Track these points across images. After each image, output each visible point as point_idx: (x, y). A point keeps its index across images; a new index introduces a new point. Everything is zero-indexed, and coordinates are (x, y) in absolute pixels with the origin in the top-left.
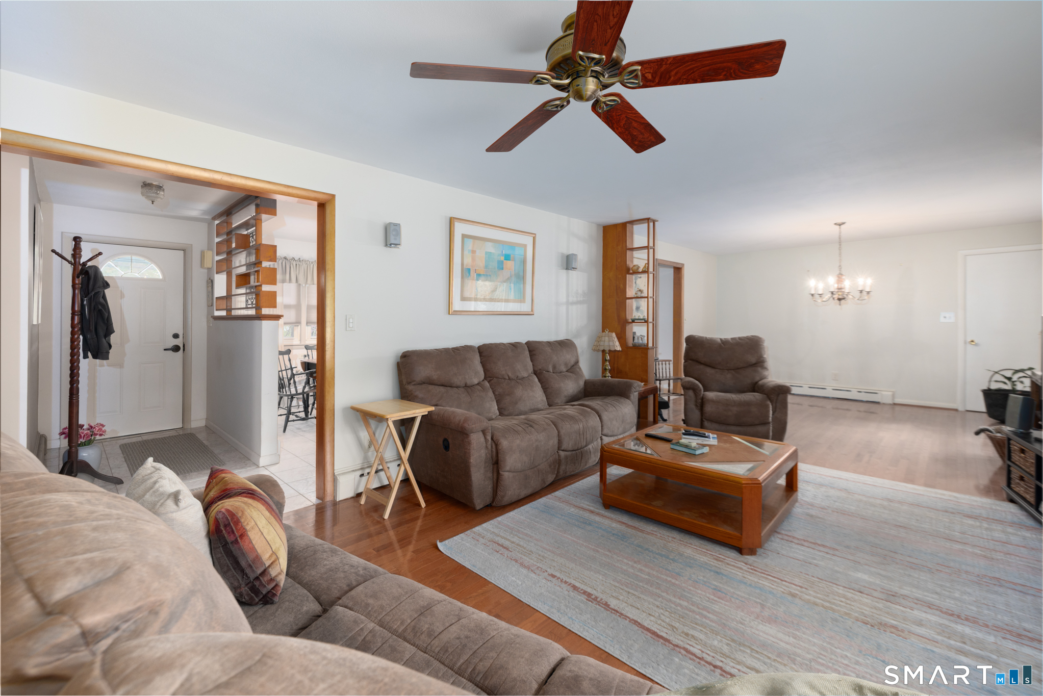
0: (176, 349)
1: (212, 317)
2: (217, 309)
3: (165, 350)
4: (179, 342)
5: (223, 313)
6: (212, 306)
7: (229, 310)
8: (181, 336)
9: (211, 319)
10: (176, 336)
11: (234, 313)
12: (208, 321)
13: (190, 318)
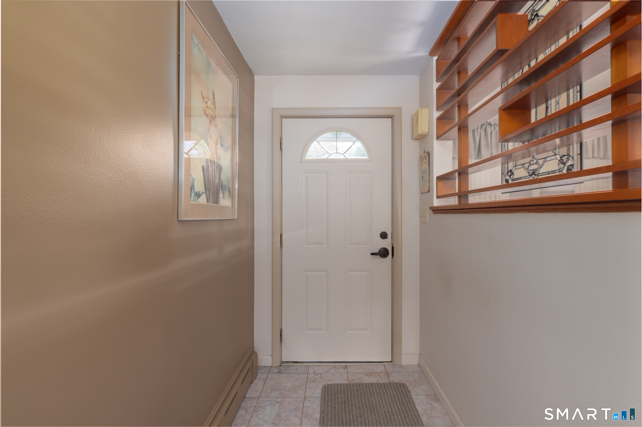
0: (383, 253)
1: (431, 208)
2: (439, 195)
3: (372, 254)
4: (386, 244)
5: (453, 201)
6: (429, 191)
7: (463, 195)
8: (389, 236)
9: (429, 213)
10: (384, 236)
11: (473, 199)
12: (422, 215)
13: (400, 210)
